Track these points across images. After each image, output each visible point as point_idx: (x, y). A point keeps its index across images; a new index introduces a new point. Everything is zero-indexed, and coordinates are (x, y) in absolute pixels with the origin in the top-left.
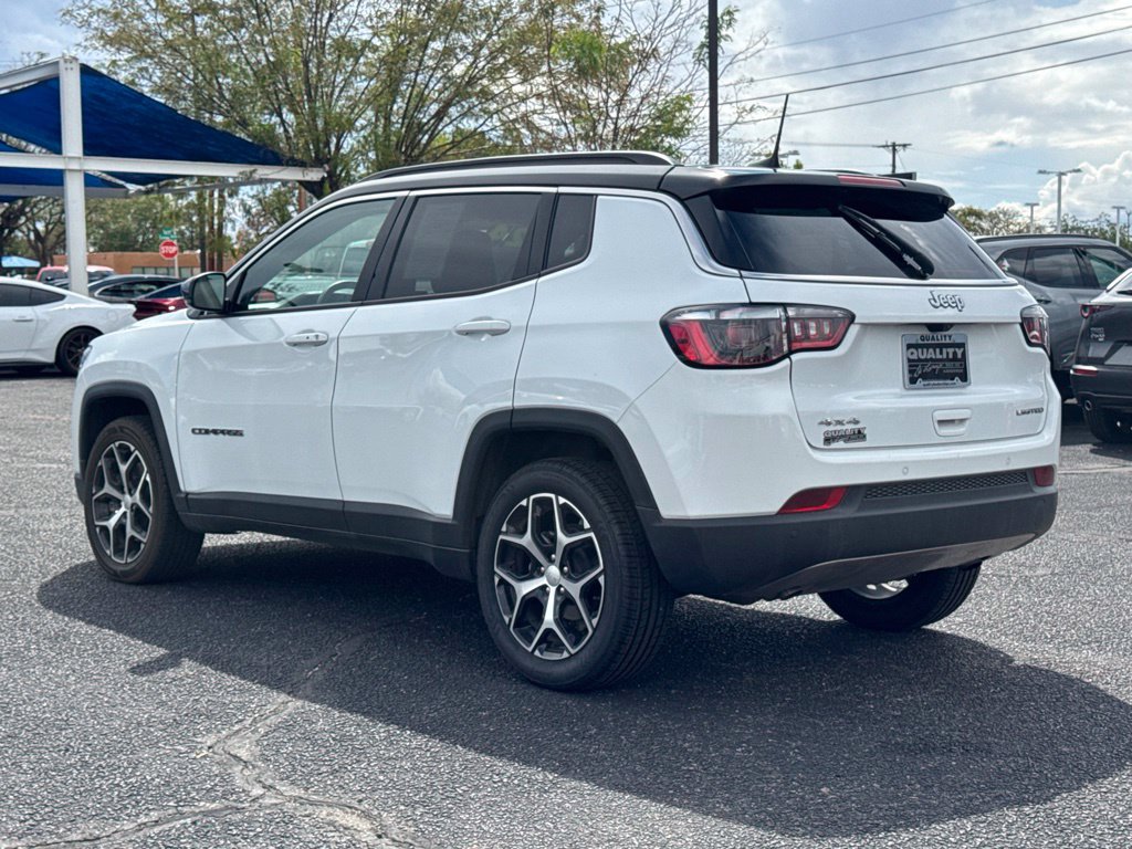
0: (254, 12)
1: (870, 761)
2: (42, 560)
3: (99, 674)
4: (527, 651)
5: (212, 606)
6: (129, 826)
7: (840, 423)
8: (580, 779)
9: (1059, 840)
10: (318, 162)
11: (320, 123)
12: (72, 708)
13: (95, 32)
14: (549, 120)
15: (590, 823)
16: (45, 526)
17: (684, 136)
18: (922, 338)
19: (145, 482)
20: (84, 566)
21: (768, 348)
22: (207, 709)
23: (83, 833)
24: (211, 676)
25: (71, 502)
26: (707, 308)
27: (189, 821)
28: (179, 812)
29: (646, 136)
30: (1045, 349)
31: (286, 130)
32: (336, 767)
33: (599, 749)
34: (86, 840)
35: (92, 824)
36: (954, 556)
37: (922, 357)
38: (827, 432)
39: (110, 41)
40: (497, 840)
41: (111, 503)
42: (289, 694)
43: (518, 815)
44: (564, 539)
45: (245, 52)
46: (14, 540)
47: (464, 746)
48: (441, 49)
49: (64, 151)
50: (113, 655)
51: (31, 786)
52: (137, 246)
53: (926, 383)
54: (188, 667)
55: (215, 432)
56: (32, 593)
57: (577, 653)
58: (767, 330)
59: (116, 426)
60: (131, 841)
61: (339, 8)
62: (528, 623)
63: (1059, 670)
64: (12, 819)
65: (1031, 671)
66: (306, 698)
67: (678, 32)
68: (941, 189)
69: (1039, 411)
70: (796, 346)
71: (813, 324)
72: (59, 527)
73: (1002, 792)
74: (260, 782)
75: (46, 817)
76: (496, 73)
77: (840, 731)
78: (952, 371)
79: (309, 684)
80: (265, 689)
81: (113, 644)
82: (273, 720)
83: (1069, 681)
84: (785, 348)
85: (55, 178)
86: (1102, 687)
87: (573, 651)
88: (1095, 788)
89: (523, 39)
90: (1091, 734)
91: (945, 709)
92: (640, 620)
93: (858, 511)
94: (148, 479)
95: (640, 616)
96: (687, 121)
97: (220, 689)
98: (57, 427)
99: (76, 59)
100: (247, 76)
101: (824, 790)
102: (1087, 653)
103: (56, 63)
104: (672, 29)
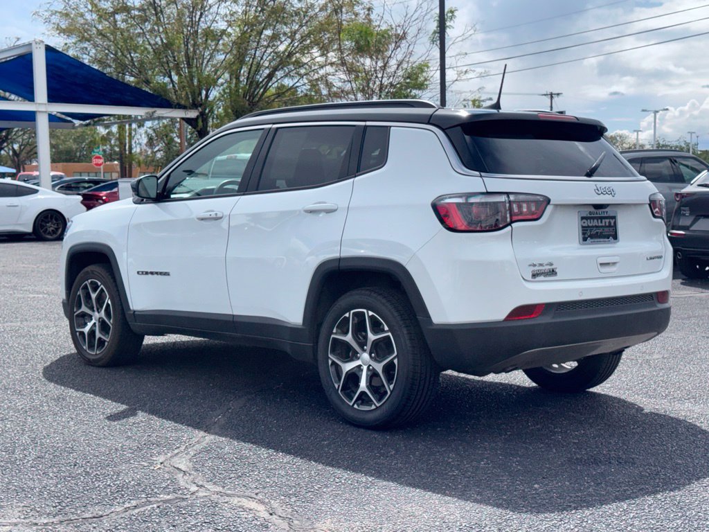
0: (154, 12)
1: (563, 469)
2: (42, 353)
3: (87, 420)
4: (349, 405)
5: (151, 379)
6: (119, 509)
7: (541, 265)
8: (388, 481)
9: (680, 514)
10: (195, 106)
11: (196, 82)
12: (74, 441)
13: (53, 26)
14: (339, 79)
15: (397, 506)
16: (40, 331)
17: (424, 89)
18: (590, 213)
19: (108, 304)
20: (69, 356)
21: (497, 220)
22: (157, 441)
23: (92, 513)
24: (156, 421)
25: (55, 318)
26: (460, 196)
27: (155, 506)
28: (148, 501)
29: (400, 89)
30: (663, 220)
31: (174, 86)
32: (240, 474)
33: (397, 463)
34: (94, 517)
35: (97, 508)
36: (607, 346)
37: (590, 225)
38: (533, 271)
39: (62, 31)
40: (342, 516)
41: (86, 317)
42: (205, 431)
43: (353, 501)
44: (372, 337)
45: (148, 37)
46: (23, 341)
47: (315, 461)
48: (271, 35)
49: (35, 99)
50: (95, 410)
51: (57, 486)
52: (76, 160)
53: (592, 240)
54: (141, 416)
55: (152, 273)
56: (39, 373)
57: (381, 406)
58: (497, 208)
59: (89, 270)
60: (122, 518)
61: (206, 9)
62: (349, 388)
63: (672, 415)
64: (48, 505)
65: (655, 416)
66: (216, 434)
67: (420, 23)
68: (599, 122)
69: (660, 257)
70: (515, 218)
71: (525, 205)
72: (50, 333)
73: (642, 486)
74: (195, 483)
75: (68, 504)
76: (305, 50)
77: (542, 452)
78: (608, 233)
79: (216, 426)
80: (190, 429)
81: (93, 403)
82: (198, 447)
83: (678, 422)
84: (508, 220)
85: (30, 117)
86: (699, 425)
87: (378, 405)
88: (699, 484)
89: (322, 28)
90: (694, 452)
91: (605, 438)
92: (419, 386)
93: (553, 318)
94: (109, 302)
95: (419, 383)
96: (426, 80)
97: (163, 429)
98: (38, 272)
99: (43, 42)
100: (149, 53)
101: (536, 486)
102: (687, 405)
103: (30, 44)
104: (417, 22)
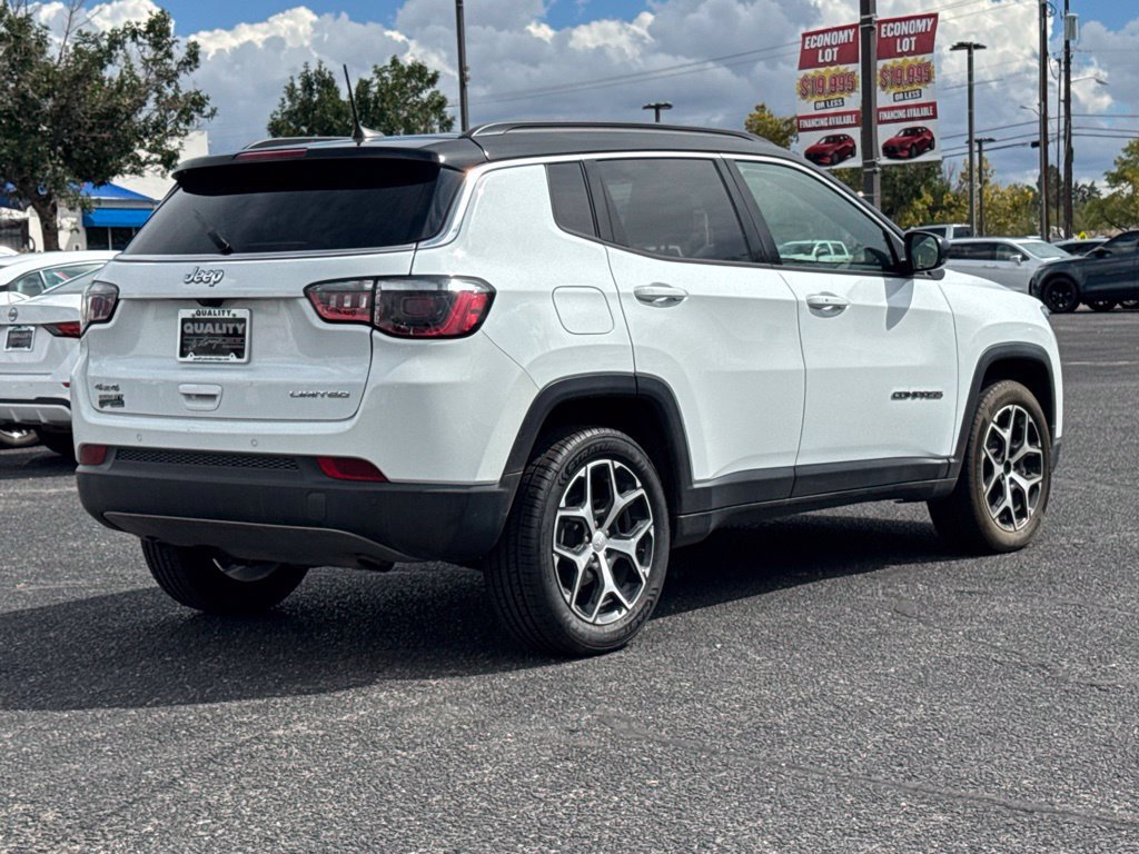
7: (107, 388)
18: (198, 313)
37: (198, 331)
38: (100, 396)
53: (200, 356)
69: (338, 395)
78: (232, 347)
